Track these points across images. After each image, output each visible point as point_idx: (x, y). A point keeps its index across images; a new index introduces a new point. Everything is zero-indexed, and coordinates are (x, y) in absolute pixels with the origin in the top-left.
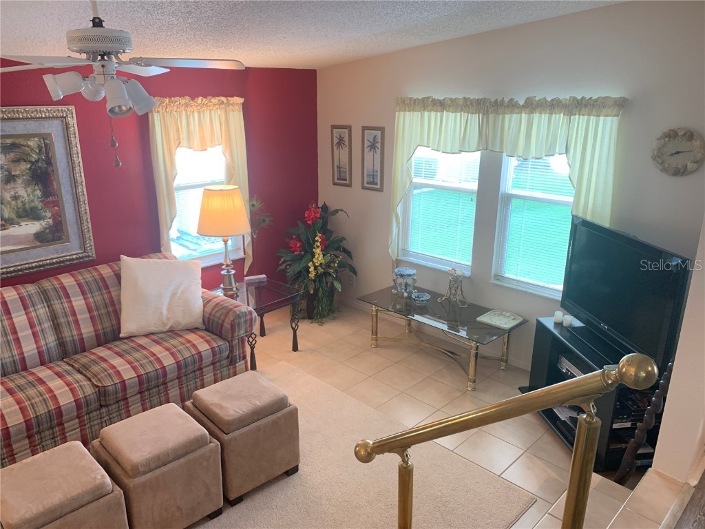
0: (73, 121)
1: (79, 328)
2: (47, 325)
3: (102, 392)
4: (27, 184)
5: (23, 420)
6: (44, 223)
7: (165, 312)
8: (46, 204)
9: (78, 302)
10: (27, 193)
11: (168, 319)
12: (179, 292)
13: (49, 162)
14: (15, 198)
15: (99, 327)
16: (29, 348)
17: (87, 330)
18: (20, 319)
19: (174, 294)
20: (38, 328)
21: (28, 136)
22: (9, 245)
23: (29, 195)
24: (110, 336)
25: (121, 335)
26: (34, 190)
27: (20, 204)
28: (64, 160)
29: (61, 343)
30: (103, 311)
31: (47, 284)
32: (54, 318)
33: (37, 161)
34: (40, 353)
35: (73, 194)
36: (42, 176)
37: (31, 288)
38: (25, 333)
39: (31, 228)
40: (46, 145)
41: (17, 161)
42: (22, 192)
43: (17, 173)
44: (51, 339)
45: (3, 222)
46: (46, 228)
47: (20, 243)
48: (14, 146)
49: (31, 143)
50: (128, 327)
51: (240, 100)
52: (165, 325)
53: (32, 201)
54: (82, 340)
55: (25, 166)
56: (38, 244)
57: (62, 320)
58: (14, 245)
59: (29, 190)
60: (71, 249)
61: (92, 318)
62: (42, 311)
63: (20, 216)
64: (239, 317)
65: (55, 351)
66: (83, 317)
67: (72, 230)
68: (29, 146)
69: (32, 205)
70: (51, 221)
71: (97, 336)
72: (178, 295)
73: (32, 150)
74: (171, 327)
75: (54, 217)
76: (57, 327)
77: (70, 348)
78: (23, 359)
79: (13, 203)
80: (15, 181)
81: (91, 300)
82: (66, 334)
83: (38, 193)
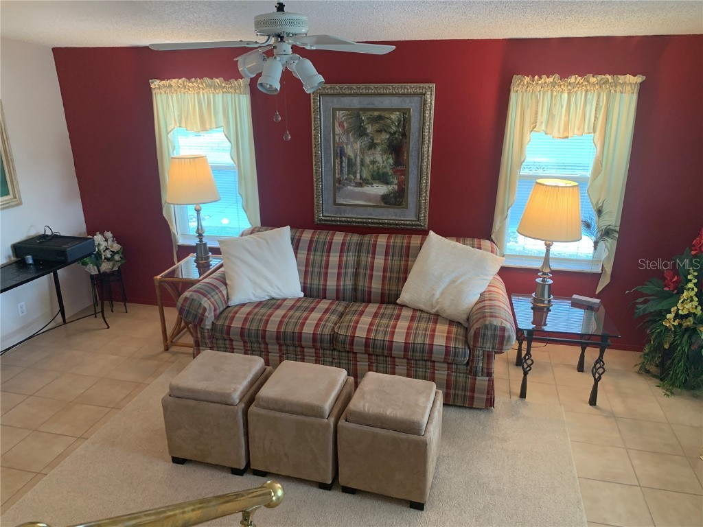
0: (431, 99)
1: (370, 282)
2: (350, 271)
3: (334, 337)
4: (384, 152)
5: (276, 330)
6: (390, 188)
7: (437, 295)
8: (395, 172)
9: (379, 261)
10: (382, 159)
11: (437, 302)
12: (459, 281)
13: (404, 135)
14: (373, 162)
15: (387, 287)
16: (331, 283)
17: (376, 286)
18: (334, 259)
19: (454, 281)
20: (343, 271)
21: (392, 110)
22: (362, 200)
23: (383, 162)
24: (390, 298)
25: (398, 301)
26: (388, 158)
27: (375, 168)
28: (417, 134)
29: (355, 290)
30: (395, 275)
31: (367, 238)
32: (357, 266)
33: (395, 133)
34: (338, 291)
35: (418, 167)
36: (397, 149)
37: (355, 238)
38: (333, 271)
39: (380, 190)
40: (405, 119)
41: (379, 131)
42: (379, 158)
43: (378, 141)
44: (349, 283)
45: (361, 181)
46: (391, 193)
47: (370, 201)
48: (380, 118)
49: (393, 117)
50: (406, 296)
51: (639, 79)
52: (433, 306)
53: (385, 167)
54: (370, 292)
55: (385, 136)
56: (383, 204)
57: (362, 271)
58: (366, 201)
59: (385, 157)
60: (407, 216)
61: (384, 278)
62: (352, 258)
63: (374, 178)
64: (486, 327)
65: (348, 294)
66: (378, 274)
67: (411, 198)
68: (390, 119)
69: (385, 170)
70: (396, 187)
71: (382, 294)
72: (457, 283)
73: (393, 122)
74: (437, 311)
75: (399, 184)
76: (356, 275)
77: (359, 295)
78: (325, 290)
79: (371, 166)
80: (375, 148)
81: (389, 262)
82: (361, 283)
83: (391, 161)
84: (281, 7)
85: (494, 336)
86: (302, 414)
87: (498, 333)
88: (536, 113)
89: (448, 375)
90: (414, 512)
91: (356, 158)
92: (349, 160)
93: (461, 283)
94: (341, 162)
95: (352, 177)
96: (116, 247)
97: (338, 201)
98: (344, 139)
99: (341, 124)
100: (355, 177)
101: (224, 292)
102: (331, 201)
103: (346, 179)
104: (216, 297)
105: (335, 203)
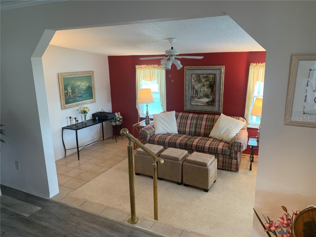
0: (223, 70)
1: (200, 130)
2: (194, 126)
4: (207, 88)
6: (210, 99)
7: (222, 134)
8: (211, 94)
9: (204, 123)
11: (222, 136)
12: (229, 129)
13: (215, 82)
14: (204, 91)
15: (206, 131)
16: (187, 130)
17: (202, 131)
18: (189, 122)
19: (228, 129)
20: (192, 126)
21: (210, 74)
22: (200, 103)
23: (207, 91)
24: (206, 135)
25: (209, 136)
26: (209, 90)
27: (205, 93)
28: (219, 82)
29: (195, 132)
30: (209, 128)
31: (200, 116)
32: (196, 125)
33: (211, 81)
34: (189, 132)
35: (219, 93)
36: (212, 86)
37: (196, 115)
38: (188, 126)
39: (206, 100)
40: (215, 77)
41: (206, 81)
42: (206, 89)
43: (206, 84)
44: (193, 130)
45: (200, 97)
46: (210, 101)
47: (202, 104)
48: (206, 77)
49: (211, 76)
50: (212, 134)
52: (220, 138)
53: (208, 93)
54: (200, 133)
55: (208, 83)
56: (207, 105)
57: (198, 126)
58: (201, 104)
59: (208, 89)
60: (216, 109)
61: (205, 128)
62: (195, 121)
63: (204, 96)
64: (235, 142)
65: (193, 134)
66: (203, 127)
67: (217, 104)
68: (210, 77)
69: (208, 94)
70: (212, 99)
71: (204, 134)
72: (229, 130)
73: (211, 78)
74: (222, 139)
75: (212, 98)
76: (196, 127)
77: (197, 134)
78: (185, 132)
79: (203, 92)
80: (205, 86)
81: (207, 123)
82: (197, 130)
83: (210, 90)
84: (172, 48)
85: (237, 146)
86: (173, 160)
87: (239, 144)
88: (258, 75)
89: (223, 159)
90: (204, 192)
91: (198, 89)
92: (196, 90)
93: (230, 130)
94: (193, 91)
95: (197, 96)
96: (121, 117)
97: (192, 104)
98: (195, 83)
99: (194, 79)
100: (198, 96)
101: (153, 130)
102: (190, 104)
103: (195, 96)
104: (151, 131)
105: (191, 104)
